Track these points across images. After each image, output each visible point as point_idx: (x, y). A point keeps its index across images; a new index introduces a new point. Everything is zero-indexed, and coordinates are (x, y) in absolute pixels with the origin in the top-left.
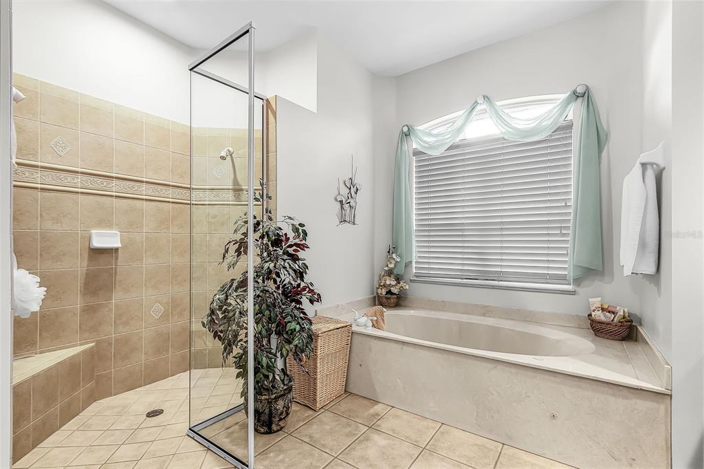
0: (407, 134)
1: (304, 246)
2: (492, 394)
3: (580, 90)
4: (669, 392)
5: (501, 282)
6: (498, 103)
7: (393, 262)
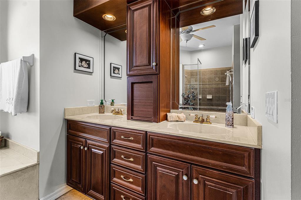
4: (38, 163)
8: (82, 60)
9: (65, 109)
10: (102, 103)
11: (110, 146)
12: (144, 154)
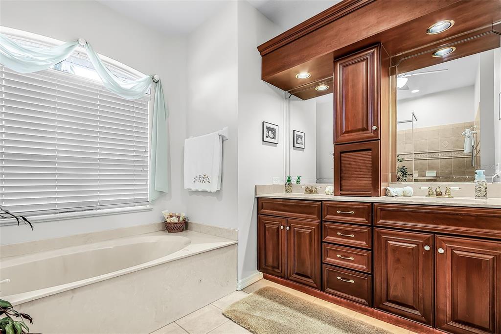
3: (156, 78)
4: (237, 242)
8: (269, 129)
9: (256, 186)
10: (289, 181)
11: (321, 223)
12: (369, 228)
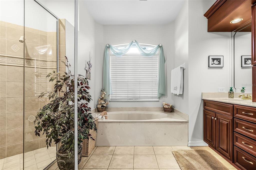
0: (109, 47)
1: (88, 88)
2: (149, 132)
3: (160, 45)
4: (188, 121)
5: (140, 100)
6: (139, 44)
7: (104, 95)
9: (202, 93)
10: (231, 90)
11: (233, 119)
